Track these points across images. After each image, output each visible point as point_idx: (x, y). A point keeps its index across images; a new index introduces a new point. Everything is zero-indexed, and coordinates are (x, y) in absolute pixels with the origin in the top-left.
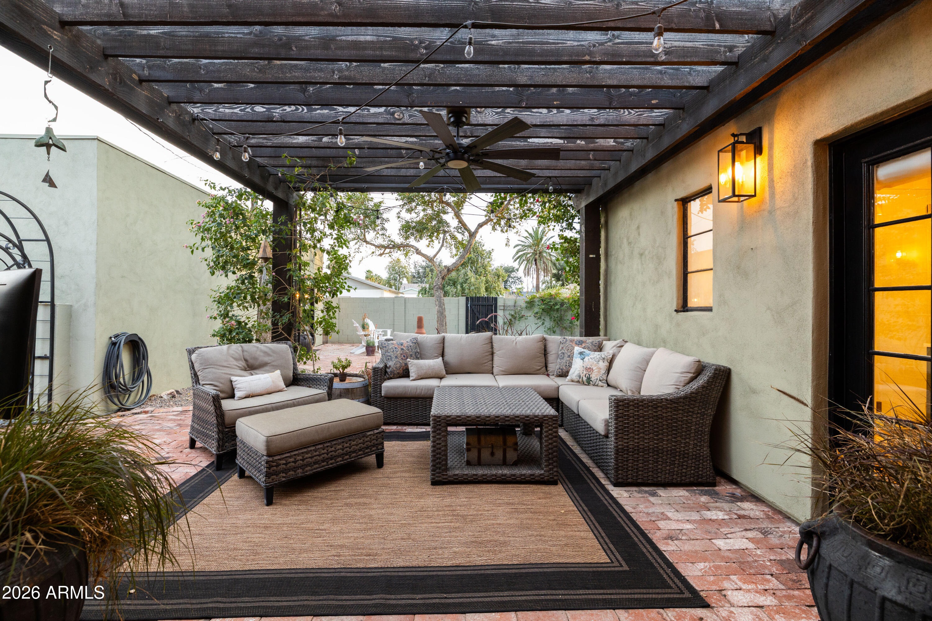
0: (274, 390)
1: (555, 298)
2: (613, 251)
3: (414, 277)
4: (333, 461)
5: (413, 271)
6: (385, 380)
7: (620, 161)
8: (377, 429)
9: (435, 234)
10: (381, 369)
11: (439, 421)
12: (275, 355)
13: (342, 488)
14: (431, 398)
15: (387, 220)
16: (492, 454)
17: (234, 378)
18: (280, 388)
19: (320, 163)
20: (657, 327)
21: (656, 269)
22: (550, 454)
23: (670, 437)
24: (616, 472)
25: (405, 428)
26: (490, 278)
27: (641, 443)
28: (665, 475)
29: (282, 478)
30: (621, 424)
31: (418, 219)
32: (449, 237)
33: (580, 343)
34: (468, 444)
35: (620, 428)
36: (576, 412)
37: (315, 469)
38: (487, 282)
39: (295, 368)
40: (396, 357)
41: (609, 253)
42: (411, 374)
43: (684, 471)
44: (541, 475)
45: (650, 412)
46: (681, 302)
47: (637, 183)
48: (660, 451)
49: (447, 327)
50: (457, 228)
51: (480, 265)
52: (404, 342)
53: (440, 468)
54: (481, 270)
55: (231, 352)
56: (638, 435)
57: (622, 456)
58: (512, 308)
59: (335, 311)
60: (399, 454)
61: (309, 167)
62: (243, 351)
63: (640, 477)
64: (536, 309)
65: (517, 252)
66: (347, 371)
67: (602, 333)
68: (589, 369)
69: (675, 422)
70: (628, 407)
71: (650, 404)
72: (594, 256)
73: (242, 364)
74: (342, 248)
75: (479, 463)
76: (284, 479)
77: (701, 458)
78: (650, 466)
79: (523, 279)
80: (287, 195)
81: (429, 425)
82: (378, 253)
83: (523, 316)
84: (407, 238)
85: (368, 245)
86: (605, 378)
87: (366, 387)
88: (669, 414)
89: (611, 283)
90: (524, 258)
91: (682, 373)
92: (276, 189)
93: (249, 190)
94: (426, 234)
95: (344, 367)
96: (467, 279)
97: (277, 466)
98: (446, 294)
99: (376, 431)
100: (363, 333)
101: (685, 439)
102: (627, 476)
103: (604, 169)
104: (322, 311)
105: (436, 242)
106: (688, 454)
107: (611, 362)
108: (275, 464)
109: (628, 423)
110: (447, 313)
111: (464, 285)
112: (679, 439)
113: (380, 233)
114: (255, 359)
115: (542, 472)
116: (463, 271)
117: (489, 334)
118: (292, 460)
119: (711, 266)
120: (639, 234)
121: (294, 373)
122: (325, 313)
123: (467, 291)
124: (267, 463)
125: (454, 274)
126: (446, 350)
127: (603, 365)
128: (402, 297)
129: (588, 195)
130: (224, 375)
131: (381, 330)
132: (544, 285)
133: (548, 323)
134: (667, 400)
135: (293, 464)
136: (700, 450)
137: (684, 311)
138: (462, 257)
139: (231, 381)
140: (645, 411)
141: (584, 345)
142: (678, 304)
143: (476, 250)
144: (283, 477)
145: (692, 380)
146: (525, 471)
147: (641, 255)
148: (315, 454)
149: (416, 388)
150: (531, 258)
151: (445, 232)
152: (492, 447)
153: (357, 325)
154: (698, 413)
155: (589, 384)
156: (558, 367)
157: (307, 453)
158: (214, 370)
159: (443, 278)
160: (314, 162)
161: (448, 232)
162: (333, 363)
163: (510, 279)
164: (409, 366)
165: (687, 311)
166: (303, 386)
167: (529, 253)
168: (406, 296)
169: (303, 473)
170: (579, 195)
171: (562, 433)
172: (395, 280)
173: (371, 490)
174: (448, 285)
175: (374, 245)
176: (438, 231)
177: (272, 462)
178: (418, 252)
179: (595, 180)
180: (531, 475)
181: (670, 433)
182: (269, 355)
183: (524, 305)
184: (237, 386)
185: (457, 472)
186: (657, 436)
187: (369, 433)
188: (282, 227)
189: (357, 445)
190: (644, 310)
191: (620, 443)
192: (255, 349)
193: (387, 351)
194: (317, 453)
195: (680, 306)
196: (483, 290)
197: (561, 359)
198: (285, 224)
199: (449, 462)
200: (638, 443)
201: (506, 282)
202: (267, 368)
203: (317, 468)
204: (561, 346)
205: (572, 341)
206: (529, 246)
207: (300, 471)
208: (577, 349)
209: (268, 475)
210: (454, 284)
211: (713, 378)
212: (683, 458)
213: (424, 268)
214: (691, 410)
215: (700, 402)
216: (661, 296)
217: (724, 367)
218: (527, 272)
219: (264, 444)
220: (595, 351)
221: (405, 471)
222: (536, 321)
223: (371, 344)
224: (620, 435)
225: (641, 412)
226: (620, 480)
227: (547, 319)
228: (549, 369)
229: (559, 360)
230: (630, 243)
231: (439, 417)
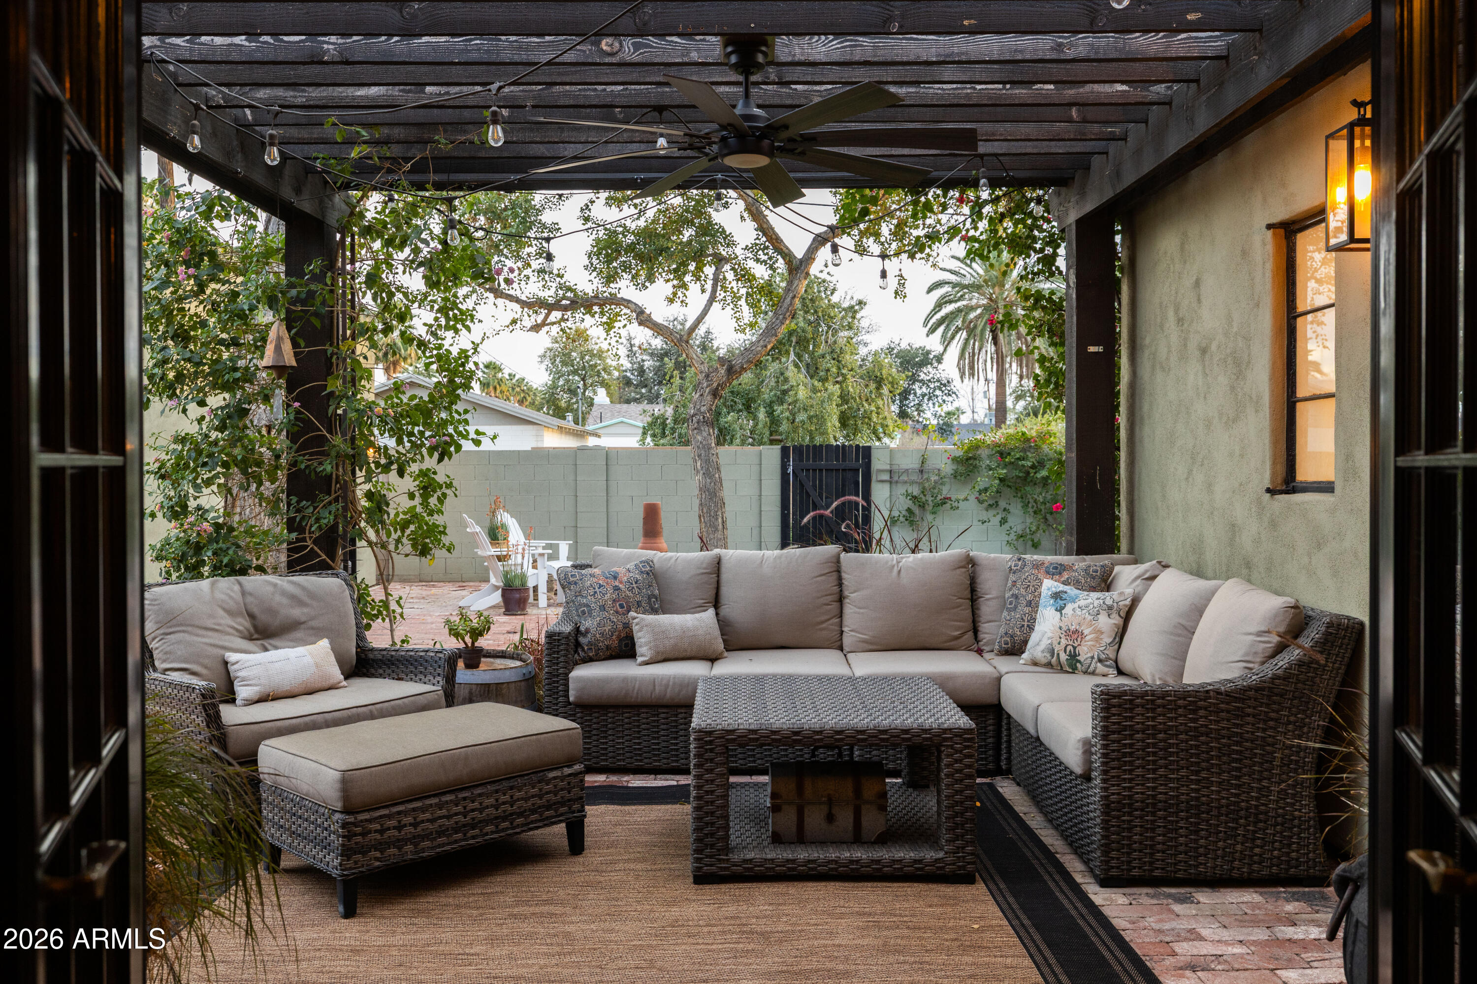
0: (318, 685)
1: (1037, 448)
2: (1147, 339)
3: (628, 382)
4: (476, 831)
5: (626, 364)
6: (576, 663)
7: (1146, 122)
8: (569, 766)
9: (692, 267)
10: (567, 637)
11: (711, 742)
12: (315, 604)
13: (497, 889)
14: (689, 707)
15: (555, 228)
16: (830, 818)
17: (232, 657)
18: (332, 681)
19: (413, 133)
20: (1233, 529)
21: (1233, 388)
22: (956, 814)
23: (1225, 776)
24: (1106, 853)
25: (626, 778)
26: (853, 386)
27: (1161, 789)
28: (1215, 859)
29: (374, 860)
30: (1115, 746)
31: (642, 223)
32: (730, 276)
33: (1056, 571)
34: (774, 796)
35: (1114, 755)
36: (1032, 731)
37: (439, 846)
38: (844, 398)
39: (360, 637)
40: (603, 608)
41: (1138, 342)
42: (640, 650)
43: (1257, 850)
44: (937, 860)
45: (1181, 720)
46: (1281, 469)
47: (1194, 172)
48: (1204, 808)
49: (729, 532)
50: (753, 249)
51: (823, 349)
52: (621, 570)
53: (712, 846)
54: (828, 363)
55: (219, 596)
56: (1154, 771)
57: (1118, 817)
58: (914, 477)
59: (444, 495)
60: (619, 829)
61: (385, 142)
62: (244, 593)
63: (1158, 864)
64: (982, 481)
65: (939, 306)
66: (484, 642)
67: (1124, 544)
68: (1074, 634)
69: (1237, 743)
70: (1131, 710)
71: (1181, 702)
72: (1100, 349)
73: (244, 623)
74: (457, 331)
75: (801, 839)
76: (378, 863)
77: (1296, 822)
78: (1182, 840)
79: (957, 383)
80: (321, 202)
81: (686, 772)
82: (528, 323)
83: (947, 499)
84: (610, 278)
85: (500, 301)
86: (1112, 656)
87: (530, 681)
88: (1224, 724)
89: (1142, 418)
90: (959, 323)
91: (1260, 634)
92: (298, 191)
93: (227, 193)
94: (665, 265)
95: (477, 633)
96: (785, 392)
97: (364, 834)
98: (724, 436)
99: (567, 771)
100: (492, 551)
101: (1260, 781)
102: (1129, 862)
103: (1113, 138)
104: (412, 496)
105: (694, 288)
106: (1266, 813)
107: (1127, 617)
108: (358, 830)
109: (1131, 746)
110: (727, 493)
111: (778, 409)
112: (1245, 779)
113: (535, 264)
114: (271, 611)
115: (941, 855)
116: (773, 367)
117: (831, 549)
118: (393, 823)
119: (1332, 389)
120: (1199, 300)
121: (358, 646)
122: (418, 500)
123: (785, 427)
124: (344, 825)
125: (747, 378)
126: (724, 590)
127: (1107, 623)
128: (597, 448)
129: (1082, 194)
130: (210, 649)
131: (543, 543)
132: (1021, 404)
133: (1019, 520)
134: (1218, 692)
135: (395, 833)
136: (1293, 805)
137: (1287, 492)
138: (770, 330)
139: (226, 663)
140: (1171, 719)
141: (1066, 575)
142: (1274, 474)
143: (810, 303)
144: (377, 859)
145: (1280, 648)
146: (904, 854)
147: (1204, 351)
148: (439, 813)
149: (653, 681)
150: (981, 323)
151: (719, 261)
152: (830, 802)
153: (478, 529)
154: (1289, 723)
155: (1074, 670)
156: (1002, 630)
157: (423, 810)
158: (187, 637)
159: (715, 394)
160: (398, 132)
161: (727, 260)
162: (448, 622)
163: (916, 386)
164: (635, 628)
165: (1294, 491)
166: (381, 676)
167: (973, 309)
168: (607, 442)
169: (417, 853)
170: (1063, 190)
171: (1008, 789)
172: (573, 392)
173: (561, 893)
174: (731, 408)
175: (517, 300)
176: (699, 256)
177: (354, 824)
178: (643, 318)
179: (1096, 161)
180: (916, 861)
181: (1224, 767)
182: (301, 603)
183: (948, 468)
184: (240, 674)
185: (751, 855)
186: (1197, 773)
187: (551, 775)
188: (313, 287)
189: (526, 799)
190: (1209, 487)
191: (1114, 789)
192: (270, 589)
193: (579, 594)
194: (444, 812)
195: (1279, 480)
196: (833, 422)
197: (1009, 610)
198: (318, 278)
199: (732, 837)
200: (1154, 788)
201: (905, 394)
202: (299, 634)
203: (444, 845)
204: (1012, 577)
205: (1037, 566)
206: (975, 287)
207: (409, 848)
208: (1049, 585)
209: (346, 852)
210: (749, 406)
211: (1324, 644)
212: (1255, 823)
213: (661, 356)
214: (1273, 715)
215: (1295, 698)
216: (1242, 456)
217: (1349, 618)
218: (968, 368)
219: (338, 786)
220: (1093, 589)
221: (635, 860)
222: (984, 515)
223: (517, 583)
224: (1113, 773)
225: (1160, 719)
226: (1114, 872)
227: (1016, 509)
228: (981, 636)
229: (1005, 613)
230: (1180, 321)
231: (710, 733)
